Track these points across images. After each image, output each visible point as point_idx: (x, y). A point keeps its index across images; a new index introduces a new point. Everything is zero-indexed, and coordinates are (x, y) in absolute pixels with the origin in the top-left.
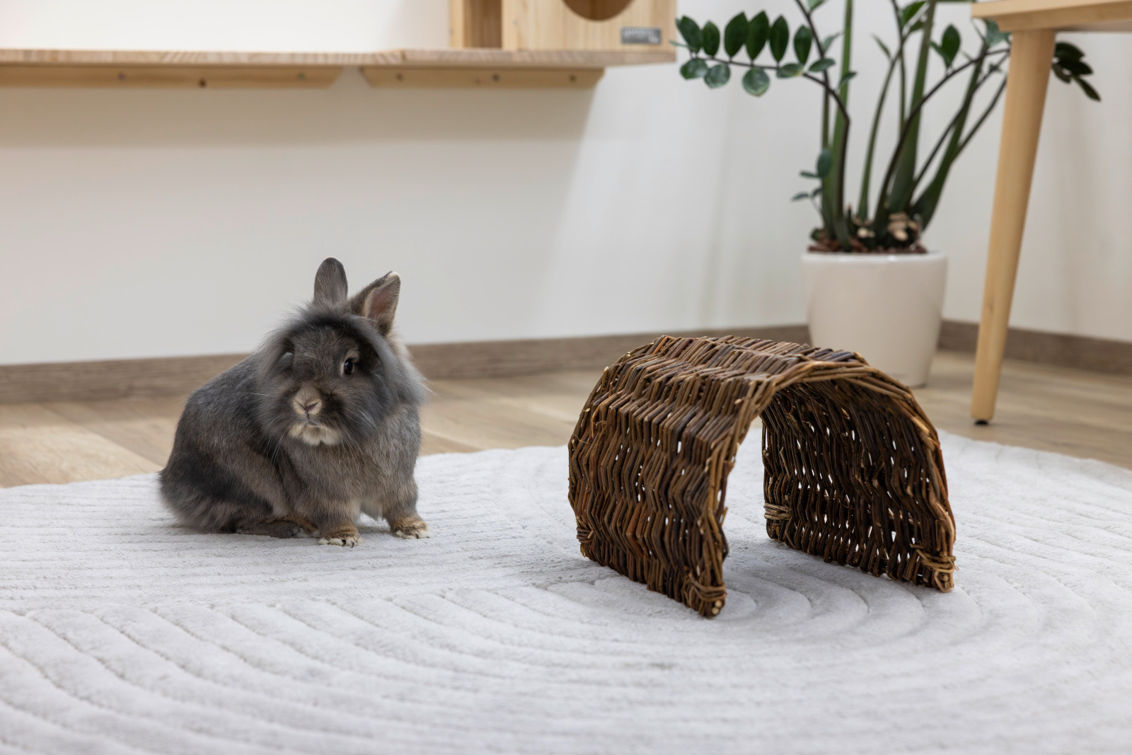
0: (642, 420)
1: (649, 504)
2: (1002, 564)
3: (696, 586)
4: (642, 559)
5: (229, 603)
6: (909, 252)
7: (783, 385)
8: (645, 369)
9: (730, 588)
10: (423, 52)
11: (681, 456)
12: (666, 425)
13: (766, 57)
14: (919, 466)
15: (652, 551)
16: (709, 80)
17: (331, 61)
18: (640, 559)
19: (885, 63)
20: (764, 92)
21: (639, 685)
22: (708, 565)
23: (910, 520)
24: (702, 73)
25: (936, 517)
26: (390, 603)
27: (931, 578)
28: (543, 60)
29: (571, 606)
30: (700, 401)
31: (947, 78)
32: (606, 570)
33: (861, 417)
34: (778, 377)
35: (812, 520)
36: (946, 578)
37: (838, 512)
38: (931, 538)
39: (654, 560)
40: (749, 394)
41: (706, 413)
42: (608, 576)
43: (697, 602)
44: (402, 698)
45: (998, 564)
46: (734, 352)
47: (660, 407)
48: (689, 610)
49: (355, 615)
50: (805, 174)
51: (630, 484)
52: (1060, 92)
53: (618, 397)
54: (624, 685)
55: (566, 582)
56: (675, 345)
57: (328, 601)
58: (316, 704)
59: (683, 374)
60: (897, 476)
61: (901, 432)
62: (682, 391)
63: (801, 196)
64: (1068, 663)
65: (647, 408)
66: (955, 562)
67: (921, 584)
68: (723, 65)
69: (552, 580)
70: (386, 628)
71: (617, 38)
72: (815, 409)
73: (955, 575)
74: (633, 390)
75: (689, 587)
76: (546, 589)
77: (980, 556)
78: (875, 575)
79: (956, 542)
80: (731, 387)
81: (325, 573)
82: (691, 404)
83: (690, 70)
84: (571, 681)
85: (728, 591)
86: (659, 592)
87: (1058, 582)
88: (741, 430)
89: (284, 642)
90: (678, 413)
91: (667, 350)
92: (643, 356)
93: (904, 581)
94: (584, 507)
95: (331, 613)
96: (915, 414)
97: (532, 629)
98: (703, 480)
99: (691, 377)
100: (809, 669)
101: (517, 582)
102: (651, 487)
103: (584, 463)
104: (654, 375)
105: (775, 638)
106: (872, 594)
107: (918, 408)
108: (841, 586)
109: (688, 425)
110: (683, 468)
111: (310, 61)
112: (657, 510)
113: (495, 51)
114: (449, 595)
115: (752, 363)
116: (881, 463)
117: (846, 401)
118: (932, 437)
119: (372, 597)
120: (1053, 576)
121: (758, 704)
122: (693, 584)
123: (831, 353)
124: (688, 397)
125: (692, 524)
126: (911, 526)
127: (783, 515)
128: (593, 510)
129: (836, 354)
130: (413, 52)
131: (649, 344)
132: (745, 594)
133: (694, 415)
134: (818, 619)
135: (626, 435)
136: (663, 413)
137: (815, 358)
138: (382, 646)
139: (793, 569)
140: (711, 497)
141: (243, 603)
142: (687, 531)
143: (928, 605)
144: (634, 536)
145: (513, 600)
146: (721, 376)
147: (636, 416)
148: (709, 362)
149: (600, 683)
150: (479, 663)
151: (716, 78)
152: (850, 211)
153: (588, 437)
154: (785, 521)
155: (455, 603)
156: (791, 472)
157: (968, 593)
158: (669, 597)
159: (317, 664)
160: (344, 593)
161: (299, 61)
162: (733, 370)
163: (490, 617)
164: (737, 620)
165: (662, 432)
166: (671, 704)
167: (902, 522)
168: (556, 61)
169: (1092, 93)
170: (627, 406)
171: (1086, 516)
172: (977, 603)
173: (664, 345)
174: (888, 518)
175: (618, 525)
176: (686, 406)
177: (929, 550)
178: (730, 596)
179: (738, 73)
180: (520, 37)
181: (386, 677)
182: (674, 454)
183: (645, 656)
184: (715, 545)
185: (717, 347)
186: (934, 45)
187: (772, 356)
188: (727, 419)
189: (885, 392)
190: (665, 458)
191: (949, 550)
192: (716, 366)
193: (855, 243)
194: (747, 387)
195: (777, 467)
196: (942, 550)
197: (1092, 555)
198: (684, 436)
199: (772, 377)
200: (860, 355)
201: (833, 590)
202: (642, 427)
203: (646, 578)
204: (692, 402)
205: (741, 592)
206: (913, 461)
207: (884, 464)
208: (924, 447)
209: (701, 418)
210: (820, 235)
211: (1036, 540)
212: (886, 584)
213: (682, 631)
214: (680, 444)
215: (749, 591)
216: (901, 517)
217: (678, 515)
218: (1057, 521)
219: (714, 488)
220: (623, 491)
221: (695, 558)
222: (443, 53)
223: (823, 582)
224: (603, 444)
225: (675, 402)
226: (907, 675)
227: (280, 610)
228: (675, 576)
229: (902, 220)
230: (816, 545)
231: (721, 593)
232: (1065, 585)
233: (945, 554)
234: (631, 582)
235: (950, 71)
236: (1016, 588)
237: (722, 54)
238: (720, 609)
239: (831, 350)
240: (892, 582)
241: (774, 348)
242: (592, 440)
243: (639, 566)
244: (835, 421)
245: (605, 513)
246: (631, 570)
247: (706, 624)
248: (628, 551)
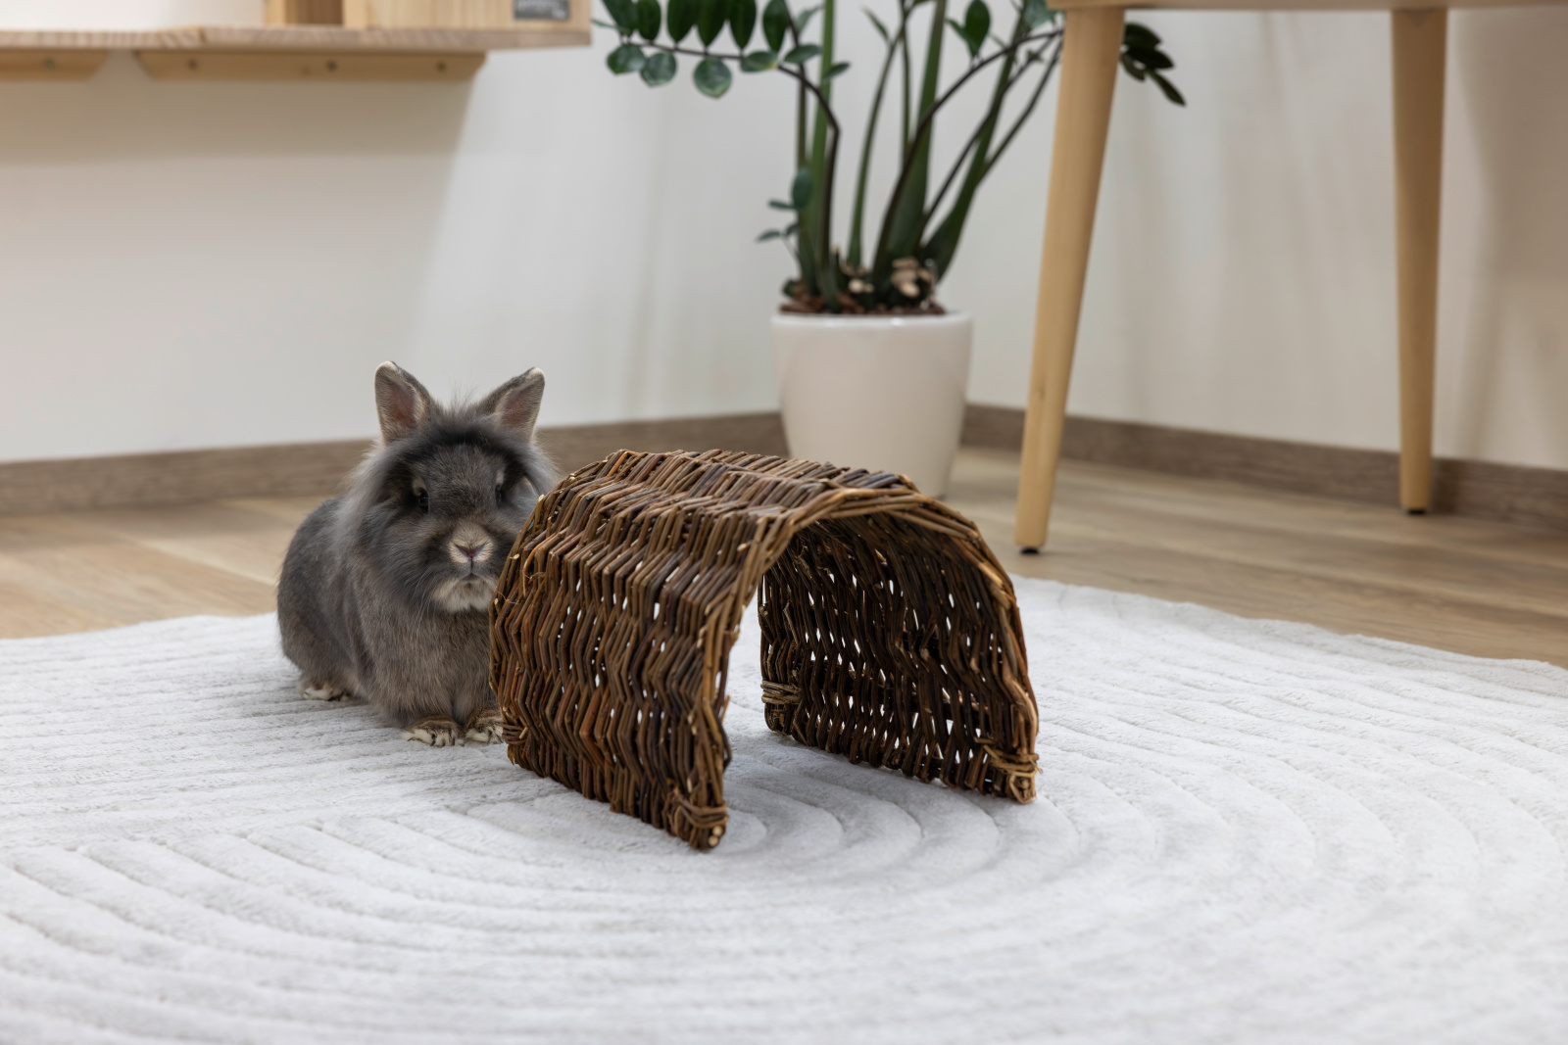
0: (600, 572)
1: (613, 691)
2: (1093, 761)
3: (683, 806)
4: (602, 768)
5: (7, 847)
6: (921, 313)
7: (804, 523)
8: (599, 498)
9: (733, 807)
10: (230, 31)
11: (659, 624)
12: (637, 580)
13: (724, 43)
14: (987, 631)
15: (618, 757)
16: (646, 74)
17: (97, 43)
18: (599, 767)
19: (881, 48)
20: (724, 92)
21: (622, 954)
22: (703, 778)
23: (973, 704)
24: (638, 65)
25: (1011, 700)
26: (244, 840)
27: (1004, 784)
28: (404, 42)
29: (507, 838)
30: (685, 544)
31: (973, 71)
32: (547, 783)
33: (903, 563)
34: (799, 511)
35: (831, 703)
36: (1026, 784)
37: (868, 693)
38: (1004, 729)
39: (621, 769)
40: (758, 536)
41: (693, 562)
42: (550, 793)
43: (686, 829)
44: (287, 986)
45: (1089, 760)
46: (729, 475)
47: (625, 553)
48: (675, 840)
49: (197, 860)
50: (776, 205)
51: (583, 662)
52: (1132, 93)
53: (561, 538)
54: (601, 955)
55: (493, 802)
56: (640, 464)
57: (153, 840)
58: (162, 999)
59: (657, 507)
60: (956, 644)
61: (963, 584)
62: (656, 532)
63: (769, 235)
64: (1207, 902)
65: (605, 555)
66: (1038, 762)
67: (990, 793)
68: (667, 54)
69: (474, 800)
70: (246, 880)
71: (508, 11)
72: (836, 549)
73: (1037, 779)
74: (582, 527)
75: (673, 809)
76: (466, 814)
77: (1062, 749)
78: (923, 781)
79: (1039, 735)
80: (731, 526)
81: (143, 797)
82: (670, 550)
83: (621, 61)
84: (524, 952)
85: (728, 810)
86: (628, 814)
87: (1173, 784)
88: (747, 587)
89: (101, 906)
90: (653, 562)
91: (628, 472)
92: (593, 479)
93: (966, 788)
94: (514, 694)
95: (162, 858)
96: (984, 559)
97: (455, 875)
98: (693, 658)
99: (669, 511)
100: (855, 922)
101: (424, 804)
102: (616, 666)
103: (513, 632)
104: (613, 508)
105: (801, 879)
106: (925, 810)
107: (987, 551)
108: (880, 798)
109: (668, 580)
110: (663, 640)
111: (66, 43)
112: (625, 699)
113: (333, 29)
114: (327, 826)
115: (757, 491)
116: (932, 625)
117: (882, 540)
118: (1006, 591)
119: (217, 832)
120: (1167, 776)
121: (794, 977)
122: (680, 804)
123: (866, 476)
124: (667, 540)
125: (678, 720)
126: (974, 713)
127: (791, 698)
128: (528, 699)
129: (874, 477)
130: (216, 30)
131: (600, 463)
132: (749, 815)
133: (677, 565)
134: (856, 848)
135: (575, 593)
136: (630, 562)
137: (845, 483)
138: (246, 908)
139: (810, 774)
140: (707, 681)
141: (29, 846)
142: (670, 731)
143: (1004, 823)
144: (591, 736)
145: (421, 831)
146: (713, 510)
147: (591, 566)
148: (693, 489)
149: (567, 954)
150: (388, 928)
151: (657, 71)
152: (837, 256)
153: (517, 595)
154: (792, 707)
155: (338, 837)
156: (801, 638)
157: (1055, 803)
158: (643, 821)
159: (153, 938)
160: (175, 828)
161: (50, 42)
162: (729, 500)
163: (393, 859)
164: (744, 853)
165: (631, 590)
166: (673, 981)
167: (962, 707)
168: (422, 43)
169: (1173, 95)
170: (576, 552)
171: (1195, 686)
172: (1069, 818)
173: (623, 463)
174: (942, 701)
175: (566, 721)
176: (663, 552)
177: (1000, 745)
178: (734, 819)
179: (687, 64)
180: (370, 10)
181: (258, 954)
182: (649, 620)
183: (623, 910)
184: (712, 750)
185: (702, 468)
186: (954, 24)
187: (785, 480)
188: (726, 571)
189: (942, 529)
190: (635, 626)
191: (1030, 745)
192: (704, 495)
193: (846, 300)
194: (754, 527)
195: (780, 631)
196: (1020, 745)
197: (1212, 743)
198: (663, 595)
199: (789, 512)
200: (907, 478)
201: (870, 805)
202: (599, 583)
203: (608, 795)
204: (673, 547)
205: (741, 810)
206: (980, 623)
207: (936, 627)
208: (994, 604)
209: (686, 570)
210: (796, 289)
211: (1133, 724)
212: (941, 793)
213: (669, 872)
214: (657, 607)
215: (753, 809)
216: (961, 700)
217: (657, 708)
218: (1157, 695)
219: (712, 669)
220: (573, 673)
221: (683, 767)
222: (259, 33)
223: (854, 794)
224: (541, 606)
225: (648, 546)
226: (992, 927)
227: (84, 855)
228: (652, 792)
229: (909, 268)
230: (838, 739)
231: (722, 816)
232: (1184, 788)
233: (1025, 751)
234: (587, 801)
235: (977, 62)
236: (1119, 794)
237: (664, 39)
238: (719, 838)
239: (865, 472)
240: (950, 791)
241: (783, 468)
242: (523, 599)
243: (597, 777)
244: (866, 568)
245: (547, 703)
246: (585, 783)
247: (701, 860)
248: (581, 757)
